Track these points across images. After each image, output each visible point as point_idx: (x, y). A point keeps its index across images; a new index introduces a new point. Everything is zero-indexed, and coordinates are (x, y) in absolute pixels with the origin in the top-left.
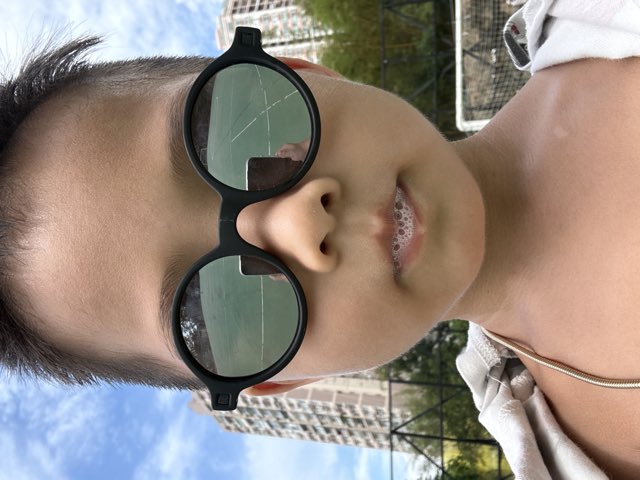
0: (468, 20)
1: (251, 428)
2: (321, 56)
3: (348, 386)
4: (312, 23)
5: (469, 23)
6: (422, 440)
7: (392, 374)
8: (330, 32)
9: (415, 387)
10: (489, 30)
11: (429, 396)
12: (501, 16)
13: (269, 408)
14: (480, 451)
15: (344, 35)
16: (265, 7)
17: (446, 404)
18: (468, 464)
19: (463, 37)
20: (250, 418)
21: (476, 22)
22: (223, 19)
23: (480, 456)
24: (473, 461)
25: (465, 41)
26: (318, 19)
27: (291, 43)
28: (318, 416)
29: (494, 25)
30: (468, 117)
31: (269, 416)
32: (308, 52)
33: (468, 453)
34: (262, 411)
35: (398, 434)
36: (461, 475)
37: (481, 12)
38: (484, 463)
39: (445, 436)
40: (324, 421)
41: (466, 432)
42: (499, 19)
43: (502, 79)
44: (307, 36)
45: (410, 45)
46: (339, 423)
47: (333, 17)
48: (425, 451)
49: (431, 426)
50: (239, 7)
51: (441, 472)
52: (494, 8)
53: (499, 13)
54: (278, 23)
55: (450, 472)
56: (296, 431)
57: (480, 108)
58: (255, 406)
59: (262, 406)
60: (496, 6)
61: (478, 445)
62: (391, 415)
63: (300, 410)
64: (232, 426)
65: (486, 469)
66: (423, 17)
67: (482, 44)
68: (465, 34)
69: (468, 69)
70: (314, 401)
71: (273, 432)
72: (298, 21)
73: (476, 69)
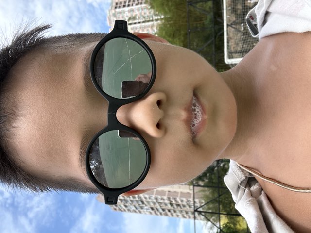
0: (229, 10)
1: (126, 209)
2: (158, 28)
3: (173, 188)
4: (154, 13)
5: (230, 11)
6: (210, 214)
7: (194, 182)
8: (163, 17)
9: (206, 189)
10: (240, 14)
11: (213, 193)
12: (246, 8)
13: (134, 199)
14: (238, 219)
15: (169, 18)
16: (131, 5)
17: (221, 197)
18: (232, 226)
19: (227, 18)
20: (126, 204)
21: (233, 10)
22: (111, 11)
23: (238, 222)
24: (235, 224)
25: (228, 20)
26: (157, 11)
27: (143, 22)
28: (159, 203)
29: (242, 12)
30: (230, 57)
31: (135, 203)
32: (152, 26)
33: (232, 220)
34: (131, 201)
35: (198, 211)
36: (229, 231)
37: (236, 6)
38: (240, 225)
39: (221, 212)
40: (162, 205)
41: (231, 210)
42: (244, 9)
43: (247, 39)
44: (151, 19)
45: (202, 22)
46: (169, 206)
47: (164, 9)
48: (211, 220)
49: (214, 207)
50: (118, 6)
51: (219, 230)
52: (242, 4)
53: (245, 6)
54: (137, 13)
55: (224, 230)
56: (148, 211)
57: (236, 52)
58: (128, 199)
59: (131, 198)
60: (243, 3)
61: (237, 217)
62: (195, 202)
63: (150, 200)
64: (117, 208)
65: (241, 228)
66: (207, 9)
67: (236, 21)
68: (228, 16)
69: (230, 33)
70: (157, 196)
71: (137, 211)
72: (147, 12)
73: (234, 33)
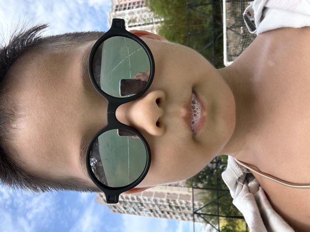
0: (229, 13)
1: (125, 211)
2: (158, 31)
3: (172, 190)
4: (154, 15)
5: (230, 14)
6: (209, 217)
7: (194, 184)
8: (163, 20)
9: (205, 191)
10: (239, 18)
11: (212, 195)
13: (134, 201)
14: (237, 222)
15: (169, 21)
16: (131, 8)
17: (220, 199)
18: (231, 229)
19: (227, 21)
20: (125, 206)
21: (233, 14)
22: (111, 14)
23: (237, 224)
24: (234, 227)
25: (228, 23)
26: (157, 13)
27: (143, 25)
28: (158, 205)
30: (229, 60)
31: (134, 205)
32: (152, 29)
33: (231, 223)
34: (130, 203)
35: (197, 213)
37: (235, 9)
38: (239, 228)
39: (220, 215)
40: (161, 208)
41: (230, 212)
43: (246, 41)
44: (151, 22)
45: (201, 25)
46: (168, 209)
47: (164, 12)
48: (210, 222)
49: (213, 210)
50: (118, 8)
52: (242, 7)
54: (138, 15)
56: (147, 213)
57: (235, 55)
58: (127, 200)
59: (131, 200)
61: (236, 219)
62: (194, 205)
63: (149, 202)
64: (116, 210)
65: (240, 230)
66: (207, 12)
67: (236, 25)
68: (228, 19)
69: (229, 36)
70: (156, 198)
71: (136, 213)
72: (147, 14)
73: (233, 36)
